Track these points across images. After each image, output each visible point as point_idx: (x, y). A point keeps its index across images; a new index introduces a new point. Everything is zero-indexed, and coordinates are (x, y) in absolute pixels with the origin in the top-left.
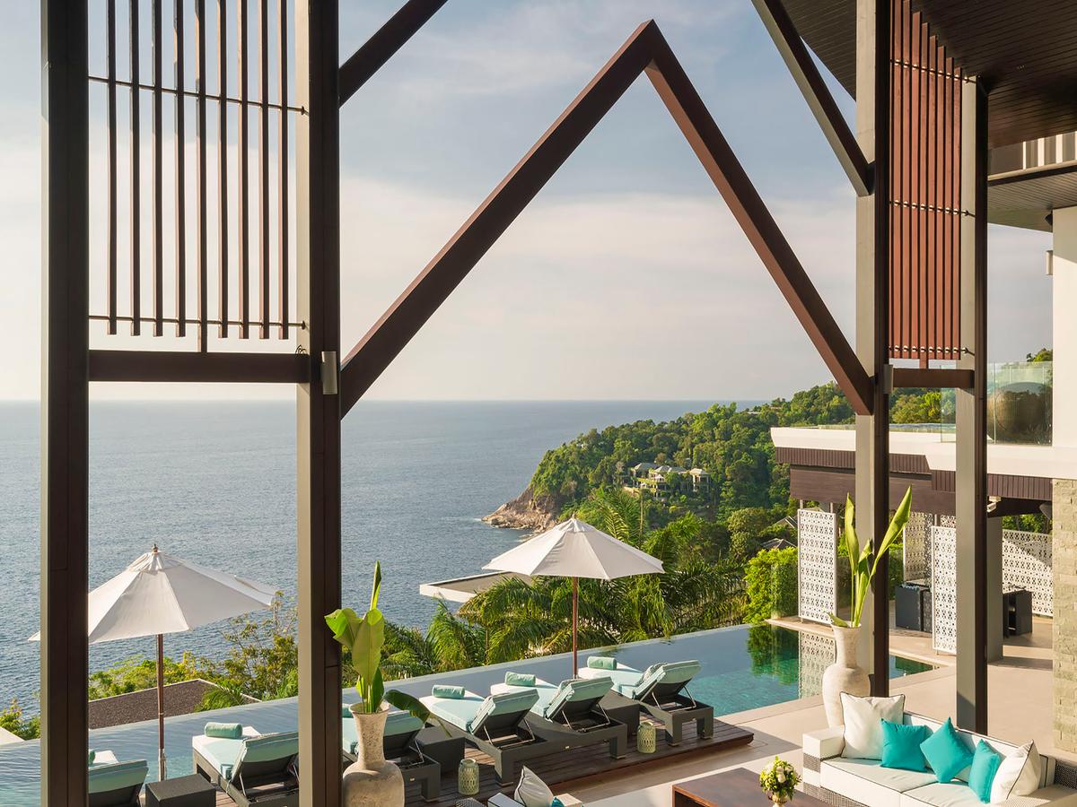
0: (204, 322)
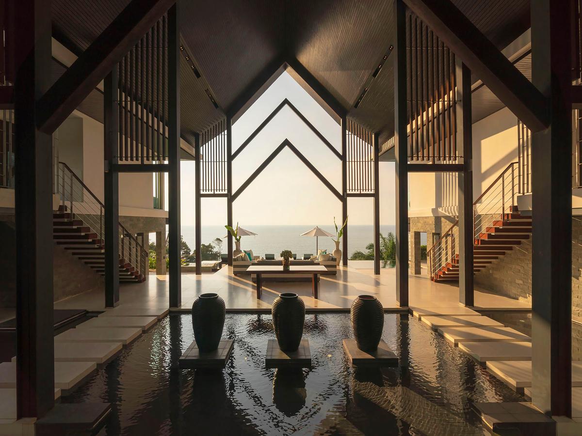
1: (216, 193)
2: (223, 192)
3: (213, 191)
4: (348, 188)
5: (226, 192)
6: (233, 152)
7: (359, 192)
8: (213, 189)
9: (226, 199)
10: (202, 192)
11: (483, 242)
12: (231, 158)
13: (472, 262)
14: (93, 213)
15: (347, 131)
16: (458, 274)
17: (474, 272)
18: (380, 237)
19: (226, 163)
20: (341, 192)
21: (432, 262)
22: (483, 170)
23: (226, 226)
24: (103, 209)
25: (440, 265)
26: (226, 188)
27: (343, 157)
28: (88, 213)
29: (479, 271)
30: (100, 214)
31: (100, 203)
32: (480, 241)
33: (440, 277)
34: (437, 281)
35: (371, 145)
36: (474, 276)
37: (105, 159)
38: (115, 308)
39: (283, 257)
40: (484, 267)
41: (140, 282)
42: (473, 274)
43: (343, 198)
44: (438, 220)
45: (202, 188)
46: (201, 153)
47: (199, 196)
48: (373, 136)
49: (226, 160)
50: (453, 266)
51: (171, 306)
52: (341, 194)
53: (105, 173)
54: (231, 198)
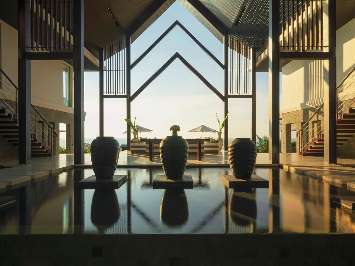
0: (115, 92)
1: (117, 94)
2: (123, 94)
3: (114, 93)
4: (229, 90)
5: (126, 94)
6: (132, 63)
7: (238, 94)
8: (114, 91)
9: (125, 99)
10: (105, 94)
11: (345, 116)
12: (130, 67)
13: (336, 136)
14: (9, 99)
15: (229, 48)
16: (323, 148)
17: (337, 146)
18: (256, 137)
19: (126, 71)
20: (223, 94)
21: (301, 143)
22: (345, 70)
23: (126, 120)
24: (18, 91)
25: (308, 141)
26: (126, 91)
27: (225, 67)
28: (6, 99)
29: (341, 144)
30: (15, 101)
31: (16, 87)
32: (342, 116)
33: (308, 151)
34: (304, 155)
35: (250, 59)
36: (337, 149)
37: (19, 48)
38: (27, 165)
39: (172, 131)
40: (346, 140)
41: (50, 155)
42: (336, 148)
43: (225, 99)
44: (306, 111)
45: (105, 91)
46: (105, 65)
47: (102, 97)
48: (251, 50)
49: (126, 69)
50: (319, 140)
51: (75, 163)
52: (224, 95)
53: (19, 59)
54: (130, 99)
